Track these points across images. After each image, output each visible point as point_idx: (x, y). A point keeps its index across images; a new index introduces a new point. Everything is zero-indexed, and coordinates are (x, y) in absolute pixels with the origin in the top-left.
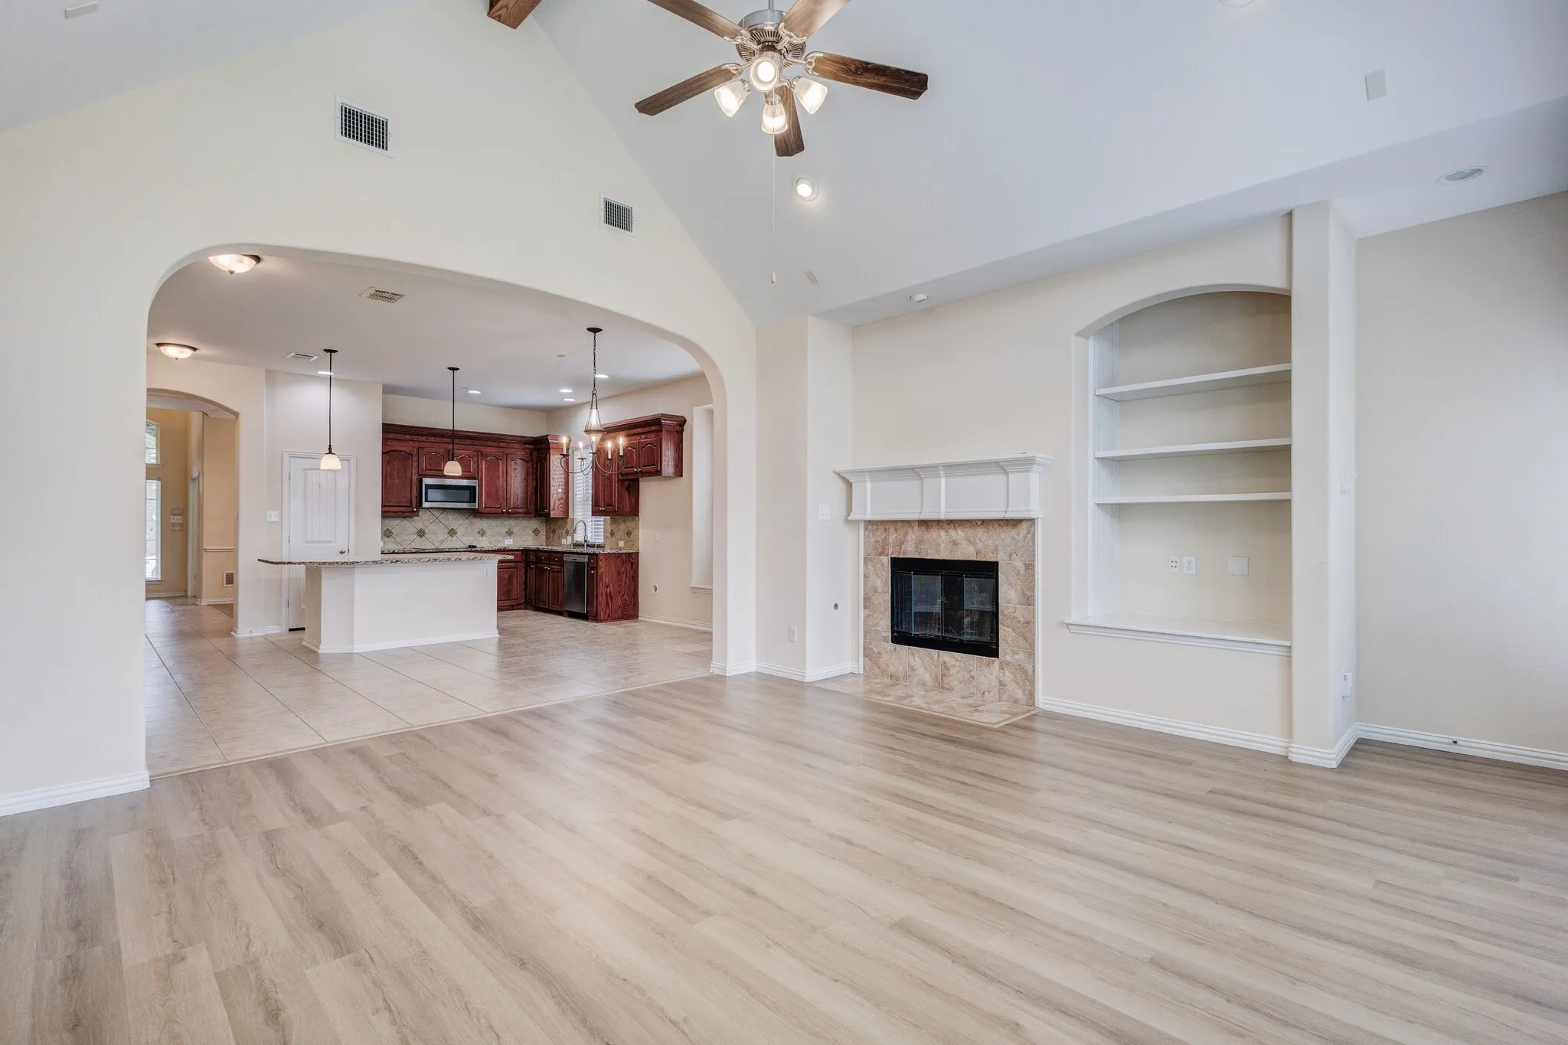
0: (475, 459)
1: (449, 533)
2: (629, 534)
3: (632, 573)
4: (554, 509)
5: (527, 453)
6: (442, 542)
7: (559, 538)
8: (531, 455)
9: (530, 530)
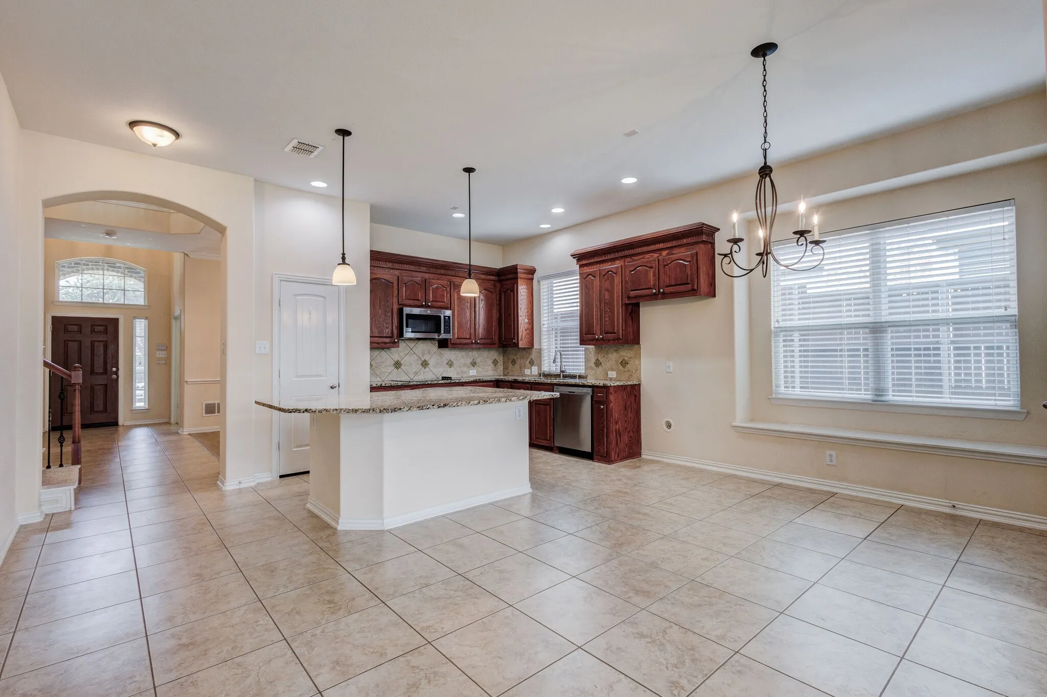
0: (448, 289)
1: (422, 364)
2: (624, 363)
3: (636, 407)
4: (522, 339)
5: (491, 285)
6: (416, 373)
8: (494, 286)
9: (490, 362)
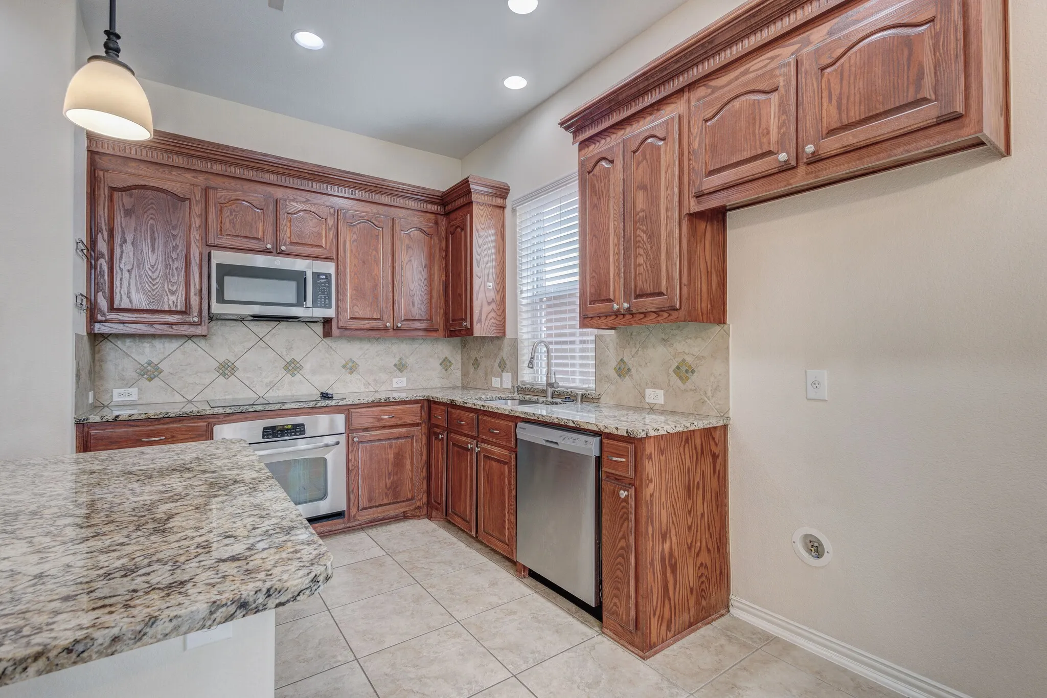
1: (286, 368)
3: (715, 481)
4: (480, 321)
5: (429, 221)
6: (272, 386)
7: (486, 375)
8: (436, 223)
9: (435, 363)
